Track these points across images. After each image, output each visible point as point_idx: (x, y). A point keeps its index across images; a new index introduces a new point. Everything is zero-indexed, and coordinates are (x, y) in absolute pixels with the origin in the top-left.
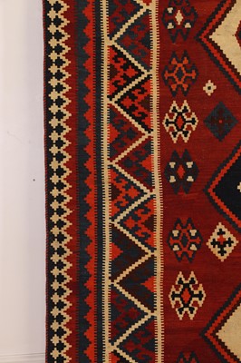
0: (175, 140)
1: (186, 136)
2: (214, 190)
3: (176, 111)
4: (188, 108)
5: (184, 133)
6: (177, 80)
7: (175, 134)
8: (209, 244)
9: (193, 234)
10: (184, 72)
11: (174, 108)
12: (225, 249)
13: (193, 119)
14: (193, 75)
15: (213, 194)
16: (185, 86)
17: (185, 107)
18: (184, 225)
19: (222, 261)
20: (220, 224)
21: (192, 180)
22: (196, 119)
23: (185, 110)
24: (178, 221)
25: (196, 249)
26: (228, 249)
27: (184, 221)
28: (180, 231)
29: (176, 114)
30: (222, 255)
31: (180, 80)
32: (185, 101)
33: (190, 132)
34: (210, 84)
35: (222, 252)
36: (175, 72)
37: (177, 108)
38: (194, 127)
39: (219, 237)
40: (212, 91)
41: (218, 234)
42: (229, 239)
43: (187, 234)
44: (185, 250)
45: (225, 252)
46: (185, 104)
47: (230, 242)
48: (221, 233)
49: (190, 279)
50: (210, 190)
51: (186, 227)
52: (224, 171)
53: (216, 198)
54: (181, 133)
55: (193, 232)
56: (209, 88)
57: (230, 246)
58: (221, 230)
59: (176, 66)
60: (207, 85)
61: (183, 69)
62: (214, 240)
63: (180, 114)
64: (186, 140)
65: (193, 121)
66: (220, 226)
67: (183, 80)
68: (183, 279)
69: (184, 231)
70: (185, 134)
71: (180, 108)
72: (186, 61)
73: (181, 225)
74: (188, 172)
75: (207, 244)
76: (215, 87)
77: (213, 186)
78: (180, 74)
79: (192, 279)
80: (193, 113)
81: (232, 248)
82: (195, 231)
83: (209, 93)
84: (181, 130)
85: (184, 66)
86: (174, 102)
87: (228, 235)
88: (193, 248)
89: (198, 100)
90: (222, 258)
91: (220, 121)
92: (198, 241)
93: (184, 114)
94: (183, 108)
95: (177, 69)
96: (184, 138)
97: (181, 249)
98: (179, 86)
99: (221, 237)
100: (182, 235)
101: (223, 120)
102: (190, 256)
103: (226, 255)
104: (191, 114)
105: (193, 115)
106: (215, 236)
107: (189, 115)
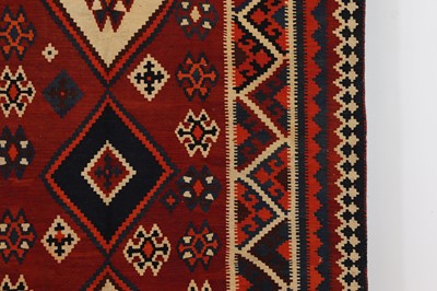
0: (7, 113)
1: (20, 109)
2: (52, 176)
3: (9, 78)
4: (24, 75)
5: (18, 105)
6: (10, 41)
7: (7, 106)
8: (44, 241)
9: (25, 229)
10: (20, 31)
11: (7, 74)
12: (63, 248)
13: (30, 89)
14: (31, 36)
15: (51, 181)
16: (21, 49)
17: (20, 74)
18: (14, 218)
19: (59, 262)
20: (59, 217)
21: (27, 163)
22: (33, 89)
23: (20, 78)
24: (8, 213)
25: (27, 247)
26: (68, 248)
27: (15, 212)
28: (9, 226)
29: (9, 82)
30: (60, 255)
31: (14, 41)
32: (20, 67)
33: (25, 104)
34: (50, 48)
35: (60, 252)
36: (9, 31)
37: (10, 75)
38: (30, 99)
39: (56, 233)
40: (52, 57)
41: (56, 229)
42: (69, 235)
43: (18, 229)
44: (14, 248)
45: (64, 251)
46: (20, 70)
47: (70, 239)
48: (59, 228)
49: (18, 284)
50: (48, 176)
51: (16, 221)
52: (65, 154)
53: (54, 185)
54: (14, 105)
55: (26, 227)
56: (50, 53)
57: (70, 244)
58: (59, 224)
59: (10, 23)
60: (47, 49)
61: (18, 28)
62: (50, 236)
63: (13, 82)
64: (20, 114)
65: (29, 92)
66: (59, 220)
67: (18, 41)
68: (10, 284)
69: (15, 225)
70: (20, 106)
71: (14, 75)
72: (21, 19)
73: (11, 218)
74: (22, 153)
75: (42, 241)
76: (56, 52)
77: (52, 171)
78: (14, 34)
79: (21, 283)
80: (30, 82)
81: (72, 247)
82: (28, 225)
83: (50, 58)
84: (15, 102)
85: (19, 24)
86: (7, 67)
87: (67, 231)
88: (25, 245)
89: (36, 67)
90: (59, 259)
91: (62, 94)
92: (31, 237)
93: (18, 83)
94: (17, 75)
95: (11, 27)
96: (18, 112)
97: (8, 247)
98: (12, 48)
99: (59, 233)
100: (11, 229)
101: (65, 92)
102: (20, 256)
103: (64, 256)
104: (27, 83)
105: (30, 85)
106: (52, 232)
107: (24, 84)
